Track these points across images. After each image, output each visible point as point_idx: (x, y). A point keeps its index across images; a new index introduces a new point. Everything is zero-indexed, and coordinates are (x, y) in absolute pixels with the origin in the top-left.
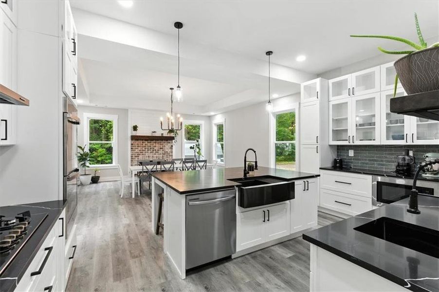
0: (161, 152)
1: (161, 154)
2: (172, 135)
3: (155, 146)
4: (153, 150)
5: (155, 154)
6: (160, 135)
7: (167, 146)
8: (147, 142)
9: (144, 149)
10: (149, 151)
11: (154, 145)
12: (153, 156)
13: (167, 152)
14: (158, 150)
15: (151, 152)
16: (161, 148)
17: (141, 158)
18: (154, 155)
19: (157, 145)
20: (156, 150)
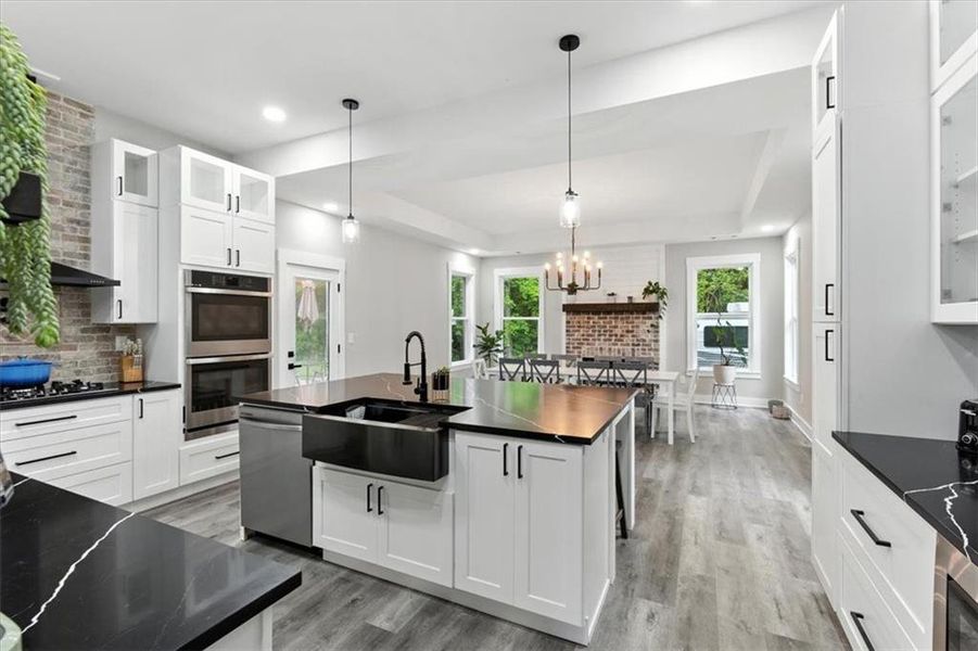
0: (629, 339)
1: (628, 345)
2: (652, 298)
3: (616, 327)
4: (610, 336)
5: (614, 345)
6: (626, 301)
7: (643, 325)
8: (596, 317)
9: (590, 332)
10: (602, 338)
11: (614, 324)
12: (610, 349)
13: (644, 340)
14: (622, 336)
15: (605, 340)
16: (628, 331)
17: (585, 351)
18: (613, 347)
19: (620, 325)
20: (616, 335)
